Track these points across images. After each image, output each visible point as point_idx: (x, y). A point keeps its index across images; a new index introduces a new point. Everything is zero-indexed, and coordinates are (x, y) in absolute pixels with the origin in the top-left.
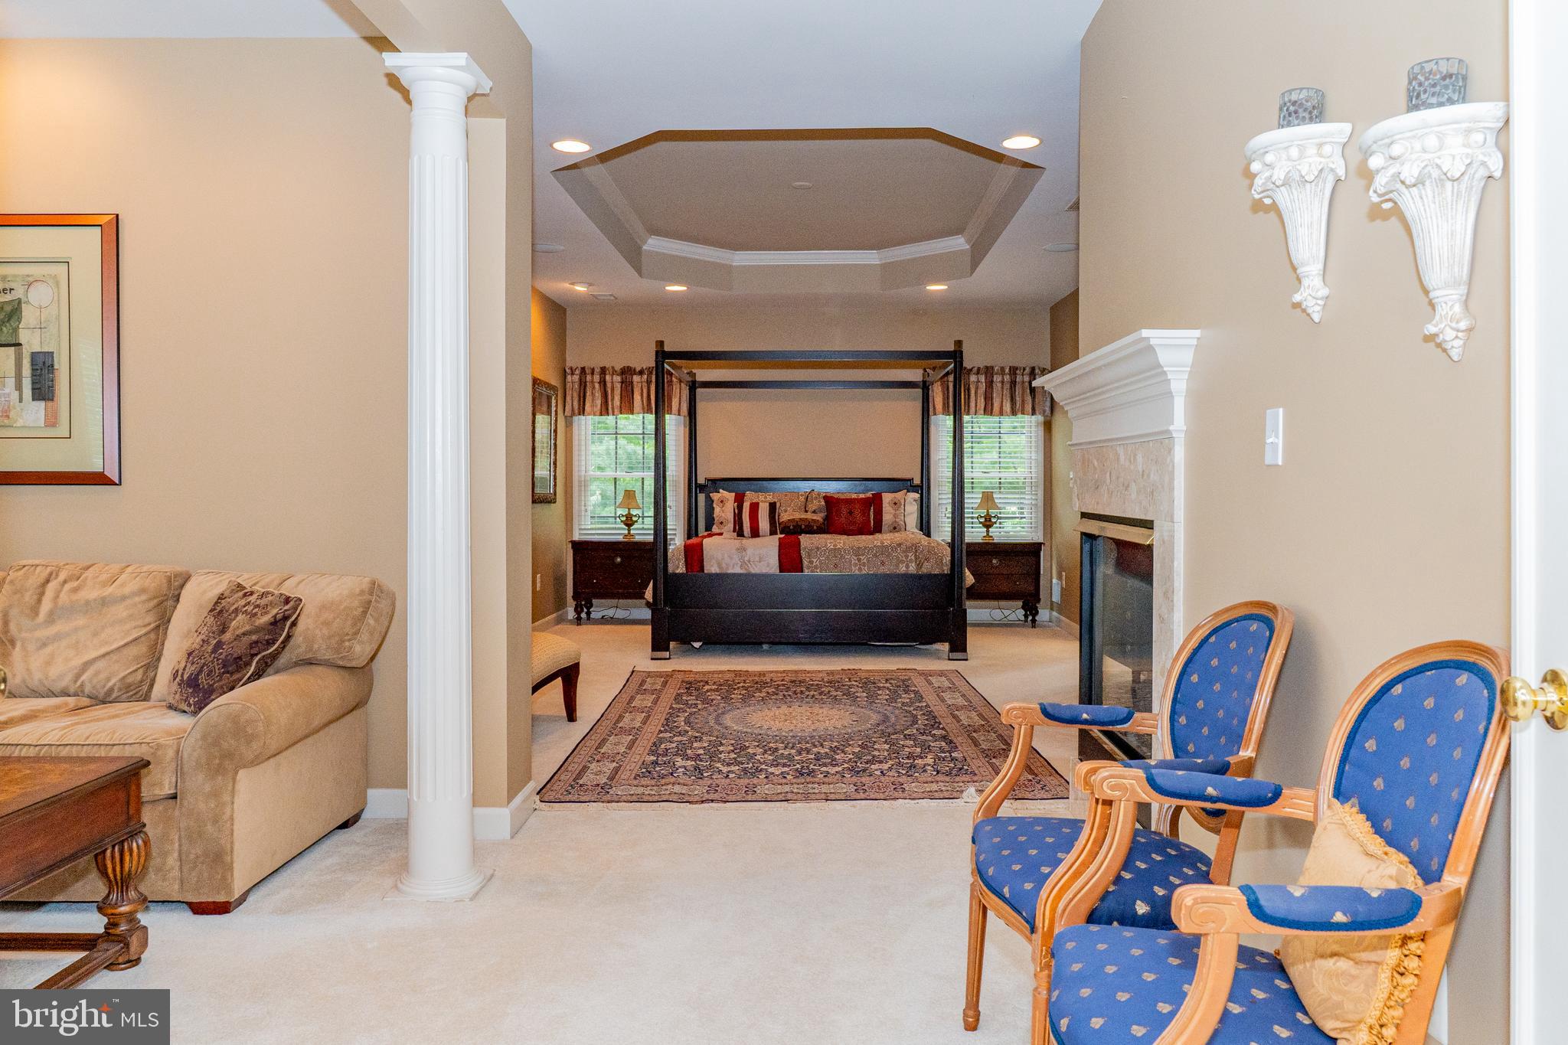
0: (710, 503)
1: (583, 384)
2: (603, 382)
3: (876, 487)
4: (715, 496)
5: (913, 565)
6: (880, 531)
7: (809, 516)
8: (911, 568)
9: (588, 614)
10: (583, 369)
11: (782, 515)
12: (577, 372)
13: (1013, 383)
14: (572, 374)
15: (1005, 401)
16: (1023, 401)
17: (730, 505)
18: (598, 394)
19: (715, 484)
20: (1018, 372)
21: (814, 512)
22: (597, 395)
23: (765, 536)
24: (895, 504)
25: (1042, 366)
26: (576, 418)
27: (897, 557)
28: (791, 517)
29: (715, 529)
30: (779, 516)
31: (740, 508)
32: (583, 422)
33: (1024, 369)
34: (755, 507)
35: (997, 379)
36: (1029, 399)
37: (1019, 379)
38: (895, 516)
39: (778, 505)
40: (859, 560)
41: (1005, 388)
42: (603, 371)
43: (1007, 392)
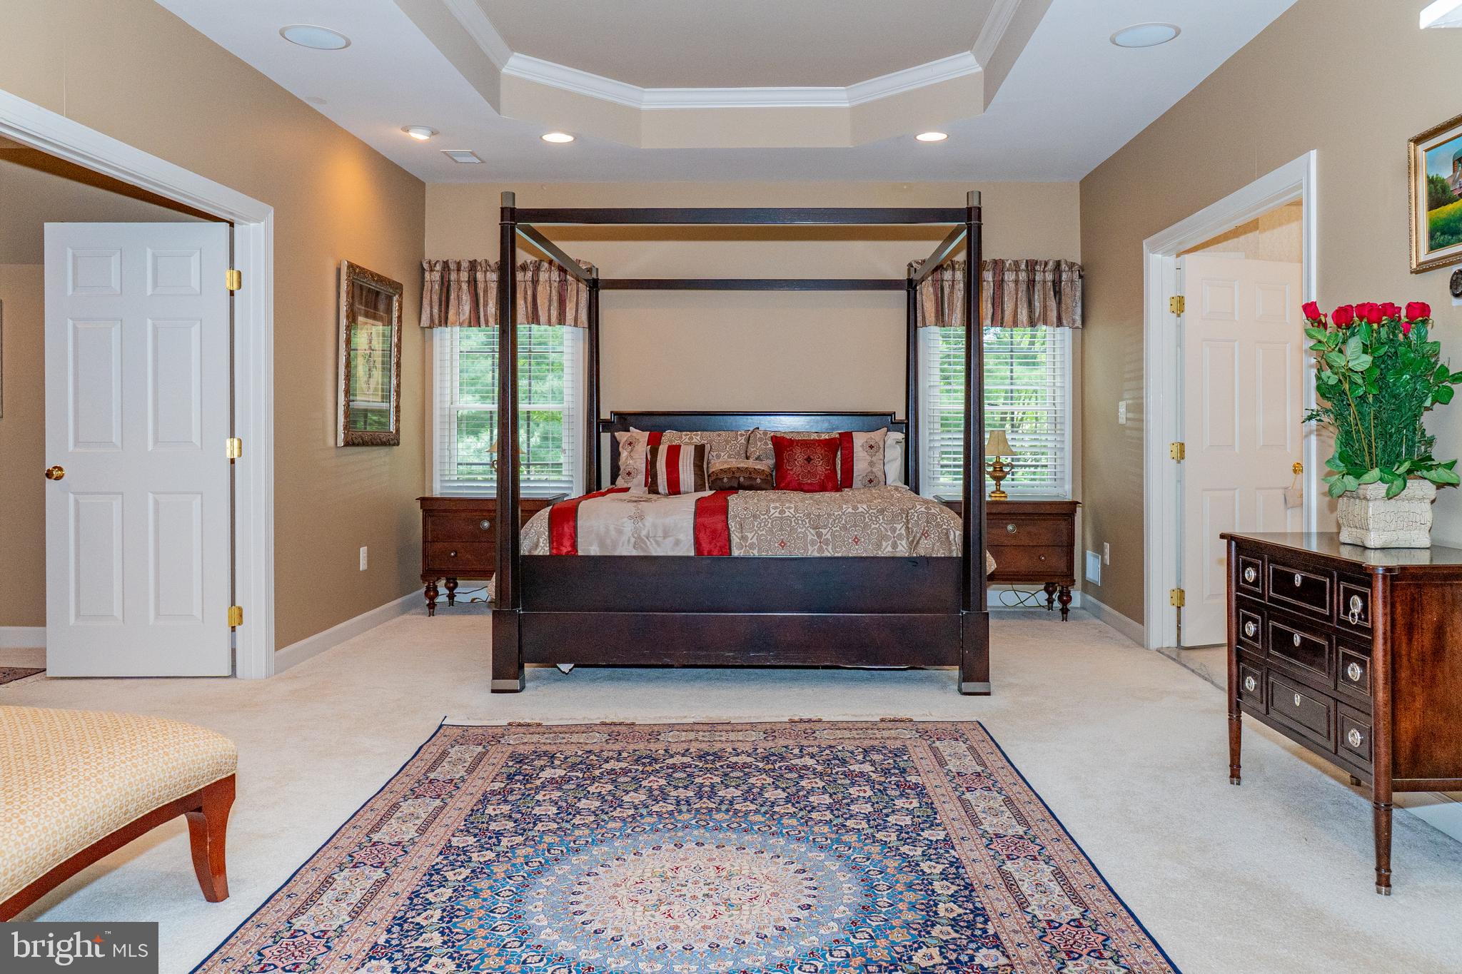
0: (615, 444)
1: (445, 286)
2: (473, 282)
3: (843, 425)
4: (622, 436)
5: (904, 542)
6: (850, 486)
7: (751, 464)
8: (900, 548)
9: (451, 597)
10: (446, 264)
11: (712, 462)
12: (438, 267)
13: (1031, 283)
14: (432, 270)
15: (1020, 306)
16: (1045, 307)
17: (642, 448)
18: (466, 298)
19: (624, 420)
20: (1038, 268)
21: (758, 458)
22: (464, 298)
23: (688, 493)
24: (871, 447)
25: (1070, 260)
26: (437, 331)
27: (879, 530)
28: (726, 466)
29: (620, 483)
30: (708, 464)
31: (654, 452)
32: (448, 336)
33: (1046, 264)
34: (674, 452)
35: (1009, 276)
36: (1052, 304)
37: (1039, 277)
38: (871, 464)
39: (707, 448)
40: (819, 535)
41: (1020, 289)
42: (473, 265)
43: (1022, 295)
